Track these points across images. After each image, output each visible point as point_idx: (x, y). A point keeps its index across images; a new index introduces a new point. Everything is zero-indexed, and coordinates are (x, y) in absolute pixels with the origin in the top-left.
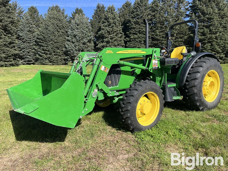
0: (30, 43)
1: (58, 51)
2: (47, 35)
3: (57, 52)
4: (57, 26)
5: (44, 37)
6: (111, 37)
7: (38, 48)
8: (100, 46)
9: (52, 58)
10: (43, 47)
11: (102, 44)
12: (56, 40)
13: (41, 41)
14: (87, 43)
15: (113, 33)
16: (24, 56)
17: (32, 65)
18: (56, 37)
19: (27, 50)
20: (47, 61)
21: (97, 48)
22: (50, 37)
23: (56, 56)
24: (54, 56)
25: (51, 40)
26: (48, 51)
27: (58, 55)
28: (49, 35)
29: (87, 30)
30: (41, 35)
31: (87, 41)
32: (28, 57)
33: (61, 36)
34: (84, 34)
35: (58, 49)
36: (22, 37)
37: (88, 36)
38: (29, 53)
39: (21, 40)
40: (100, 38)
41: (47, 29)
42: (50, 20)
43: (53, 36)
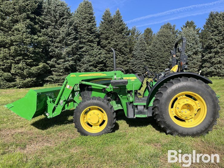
0: (141, 60)
1: (163, 65)
2: (154, 51)
3: (162, 67)
4: (164, 42)
5: (151, 54)
7: (146, 64)
8: (206, 58)
9: (157, 72)
10: (150, 62)
11: (209, 55)
12: (162, 55)
13: (149, 58)
14: (192, 56)
16: (136, 71)
18: (162, 52)
19: (139, 66)
21: (203, 60)
22: (156, 53)
23: (161, 70)
24: (159, 70)
25: (157, 56)
26: (154, 66)
27: (163, 69)
28: (156, 51)
29: (194, 42)
30: (149, 52)
31: (193, 53)
32: (139, 71)
33: (167, 51)
34: (190, 47)
35: (163, 64)
36: (135, 55)
37: (195, 48)
38: (139, 68)
39: (135, 58)
40: (209, 48)
41: (154, 46)
42: (158, 38)
43: (159, 52)
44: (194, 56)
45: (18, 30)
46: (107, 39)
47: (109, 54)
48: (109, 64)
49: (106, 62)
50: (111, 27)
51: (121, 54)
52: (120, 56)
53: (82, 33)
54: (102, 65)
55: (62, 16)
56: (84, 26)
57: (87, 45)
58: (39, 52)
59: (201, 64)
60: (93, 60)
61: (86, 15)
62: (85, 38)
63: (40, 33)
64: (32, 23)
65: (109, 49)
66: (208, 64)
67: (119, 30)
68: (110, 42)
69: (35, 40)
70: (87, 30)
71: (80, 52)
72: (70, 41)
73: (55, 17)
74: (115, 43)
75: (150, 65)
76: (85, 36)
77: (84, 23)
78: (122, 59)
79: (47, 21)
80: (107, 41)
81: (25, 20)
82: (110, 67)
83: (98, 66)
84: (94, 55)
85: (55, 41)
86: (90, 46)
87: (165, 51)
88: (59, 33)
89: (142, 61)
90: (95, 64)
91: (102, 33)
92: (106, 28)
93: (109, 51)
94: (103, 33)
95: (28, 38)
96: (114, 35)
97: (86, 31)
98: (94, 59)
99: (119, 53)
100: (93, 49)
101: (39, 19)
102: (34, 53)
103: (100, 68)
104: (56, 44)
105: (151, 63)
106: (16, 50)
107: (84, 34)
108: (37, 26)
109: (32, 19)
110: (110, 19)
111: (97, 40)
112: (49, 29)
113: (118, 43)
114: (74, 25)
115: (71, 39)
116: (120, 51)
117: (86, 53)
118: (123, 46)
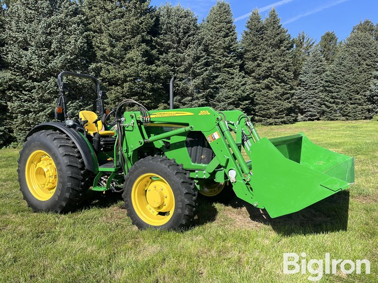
0: (316, 89)
1: (358, 96)
2: (340, 73)
3: (356, 99)
4: (360, 56)
5: (335, 78)
7: (325, 96)
9: (347, 109)
10: (333, 93)
12: (355, 78)
16: (305, 109)
17: (316, 121)
18: (355, 74)
19: (310, 101)
20: (337, 115)
22: (344, 76)
23: (353, 106)
24: (351, 106)
25: (346, 80)
26: (340, 99)
27: (357, 104)
28: (343, 73)
30: (331, 75)
32: (311, 109)
33: (365, 71)
35: (358, 94)
36: (304, 82)
38: (312, 104)
39: (303, 87)
41: (341, 65)
42: (348, 49)
43: (350, 74)
45: (131, 60)
46: (254, 59)
47: (259, 83)
48: (259, 99)
49: (255, 96)
50: (262, 40)
51: (279, 82)
52: (278, 85)
53: (215, 54)
54: (247, 102)
55: (187, 32)
56: (218, 43)
57: (224, 72)
58: (158, 88)
60: (233, 95)
61: (221, 25)
62: (220, 61)
63: (159, 60)
64: (149, 48)
65: (259, 75)
67: (274, 42)
68: (260, 64)
69: (153, 71)
70: (224, 48)
71: (214, 84)
72: (199, 69)
73: (177, 35)
74: (269, 66)
75: (332, 97)
76: (220, 58)
77: (218, 39)
78: (281, 91)
79: (166, 43)
80: (256, 63)
81: (140, 46)
82: (260, 104)
83: (241, 104)
84: (234, 86)
85: (178, 71)
86: (229, 73)
87: (361, 72)
88: (184, 58)
90: (236, 101)
91: (246, 51)
92: (252, 42)
93: (258, 78)
94: (248, 51)
95: (144, 69)
96: (266, 51)
97: (222, 50)
98: (235, 94)
99: (275, 80)
100: (233, 78)
101: (156, 42)
102: (152, 90)
103: (245, 107)
104: (180, 75)
105: (335, 94)
106: (131, 88)
107: (218, 55)
108: (154, 52)
109: (148, 42)
110: (260, 25)
111: (239, 62)
112: (170, 54)
113: (273, 64)
114: (204, 44)
115: (201, 65)
116: (278, 78)
117: (222, 84)
118: (282, 69)
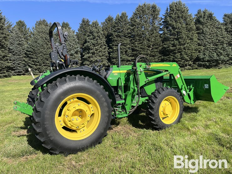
0: (20, 55)
1: (48, 62)
2: (37, 48)
3: (47, 63)
4: (46, 39)
5: (34, 50)
6: (96, 48)
7: (28, 60)
8: (86, 57)
9: (42, 69)
10: (33, 59)
11: (88, 55)
12: (45, 52)
13: (31, 54)
14: (74, 54)
15: (98, 45)
16: (15, 68)
17: (22, 76)
18: (45, 49)
19: (18, 62)
20: (37, 72)
21: (83, 58)
22: (39, 49)
23: (46, 67)
24: (44, 67)
25: (41, 52)
26: (38, 62)
27: (48, 66)
28: (39, 48)
29: (74, 42)
30: (31, 47)
31: (74, 52)
32: (18, 68)
33: (50, 48)
34: (72, 46)
35: (47, 61)
36: (12, 50)
37: (75, 48)
38: (19, 64)
39: (11, 53)
40: (86, 49)
43: (42, 48)
44: (76, 55)
59: (81, 62)
66: (88, 62)
75: (33, 61)
87: (48, 49)
89: (21, 57)
105: (35, 60)
